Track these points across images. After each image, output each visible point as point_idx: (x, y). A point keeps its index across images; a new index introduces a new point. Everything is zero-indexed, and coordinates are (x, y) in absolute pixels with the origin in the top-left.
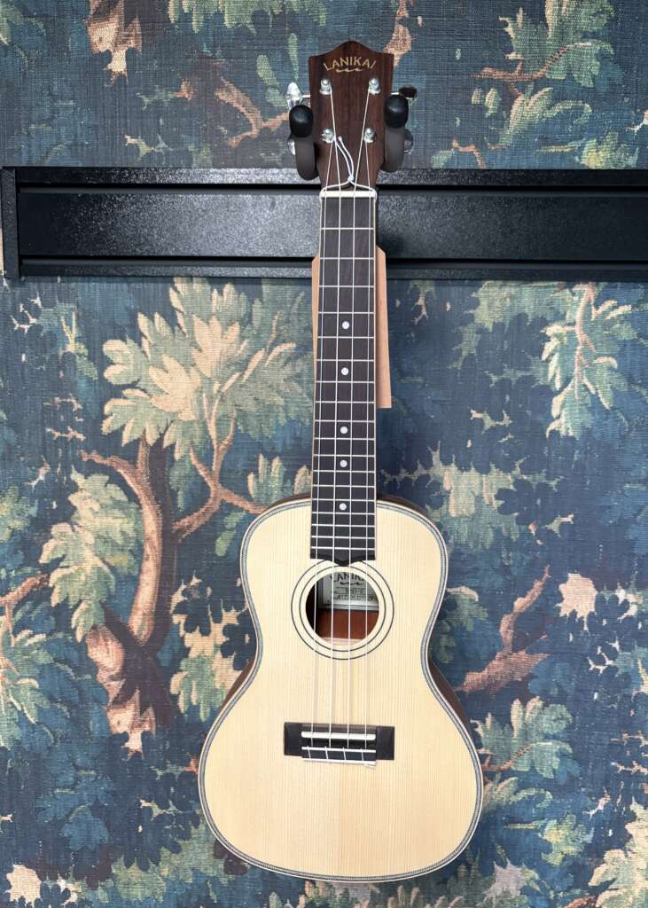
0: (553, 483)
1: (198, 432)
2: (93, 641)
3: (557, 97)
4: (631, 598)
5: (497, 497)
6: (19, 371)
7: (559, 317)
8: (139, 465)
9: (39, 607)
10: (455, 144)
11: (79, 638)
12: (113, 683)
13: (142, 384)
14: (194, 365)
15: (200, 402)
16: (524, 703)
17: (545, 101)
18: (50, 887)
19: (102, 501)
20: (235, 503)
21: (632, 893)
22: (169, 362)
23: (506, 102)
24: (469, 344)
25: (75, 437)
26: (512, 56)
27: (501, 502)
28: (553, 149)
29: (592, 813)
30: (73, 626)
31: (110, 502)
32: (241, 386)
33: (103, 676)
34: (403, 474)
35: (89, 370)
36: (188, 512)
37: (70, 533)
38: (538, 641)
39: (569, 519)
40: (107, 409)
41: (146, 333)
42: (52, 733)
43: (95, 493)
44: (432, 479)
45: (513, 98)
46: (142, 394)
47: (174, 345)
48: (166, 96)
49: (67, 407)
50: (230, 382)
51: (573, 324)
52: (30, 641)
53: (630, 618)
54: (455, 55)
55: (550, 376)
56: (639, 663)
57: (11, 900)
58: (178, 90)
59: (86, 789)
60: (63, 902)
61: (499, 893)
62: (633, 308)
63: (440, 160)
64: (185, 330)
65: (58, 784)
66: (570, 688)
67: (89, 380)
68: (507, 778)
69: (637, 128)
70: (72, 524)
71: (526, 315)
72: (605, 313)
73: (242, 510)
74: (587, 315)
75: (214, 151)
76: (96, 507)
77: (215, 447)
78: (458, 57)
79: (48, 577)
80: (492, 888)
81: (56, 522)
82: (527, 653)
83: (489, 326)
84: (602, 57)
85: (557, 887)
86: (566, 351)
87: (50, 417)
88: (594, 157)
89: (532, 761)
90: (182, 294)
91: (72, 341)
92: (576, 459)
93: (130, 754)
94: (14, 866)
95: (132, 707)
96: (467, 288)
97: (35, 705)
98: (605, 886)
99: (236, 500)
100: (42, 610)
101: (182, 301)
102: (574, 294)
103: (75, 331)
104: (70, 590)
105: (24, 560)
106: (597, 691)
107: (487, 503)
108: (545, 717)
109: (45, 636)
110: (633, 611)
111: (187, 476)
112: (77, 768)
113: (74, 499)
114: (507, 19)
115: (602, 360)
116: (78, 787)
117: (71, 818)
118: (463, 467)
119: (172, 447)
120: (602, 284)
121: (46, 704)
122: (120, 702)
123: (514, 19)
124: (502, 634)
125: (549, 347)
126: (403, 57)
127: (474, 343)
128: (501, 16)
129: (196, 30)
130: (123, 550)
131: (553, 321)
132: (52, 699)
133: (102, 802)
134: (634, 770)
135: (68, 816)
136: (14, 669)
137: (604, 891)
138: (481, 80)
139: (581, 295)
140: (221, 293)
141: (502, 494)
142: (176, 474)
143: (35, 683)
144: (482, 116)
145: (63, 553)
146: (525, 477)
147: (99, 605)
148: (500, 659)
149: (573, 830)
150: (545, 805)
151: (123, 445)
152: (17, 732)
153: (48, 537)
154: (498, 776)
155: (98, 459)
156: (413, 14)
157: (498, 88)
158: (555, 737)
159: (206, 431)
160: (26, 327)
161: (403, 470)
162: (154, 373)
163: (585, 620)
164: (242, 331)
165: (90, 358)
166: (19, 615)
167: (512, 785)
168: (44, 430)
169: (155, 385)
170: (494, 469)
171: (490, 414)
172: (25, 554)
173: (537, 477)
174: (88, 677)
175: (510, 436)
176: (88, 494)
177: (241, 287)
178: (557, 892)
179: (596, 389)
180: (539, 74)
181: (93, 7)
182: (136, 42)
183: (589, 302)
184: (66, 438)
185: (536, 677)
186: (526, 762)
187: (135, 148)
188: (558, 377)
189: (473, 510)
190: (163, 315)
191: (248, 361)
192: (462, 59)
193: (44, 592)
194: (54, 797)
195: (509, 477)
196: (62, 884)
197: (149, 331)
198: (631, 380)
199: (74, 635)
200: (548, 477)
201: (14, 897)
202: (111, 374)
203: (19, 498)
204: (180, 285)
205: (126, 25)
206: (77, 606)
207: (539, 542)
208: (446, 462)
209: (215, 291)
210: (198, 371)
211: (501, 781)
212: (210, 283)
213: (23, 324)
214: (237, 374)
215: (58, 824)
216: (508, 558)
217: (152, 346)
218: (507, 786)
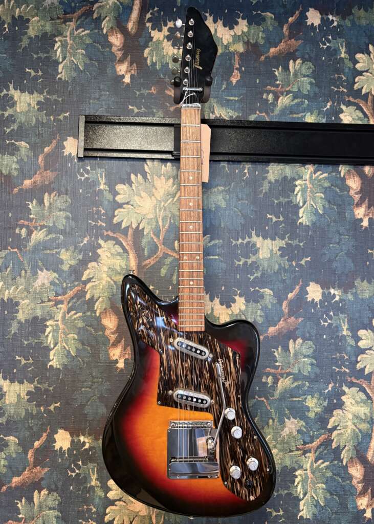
0: (301, 244)
1: (155, 223)
2: (104, 316)
3: (295, 97)
4: (336, 293)
5: (279, 250)
6: (78, 197)
7: (301, 178)
8: (129, 237)
9: (81, 300)
10: (258, 112)
11: (98, 314)
12: (112, 335)
13: (131, 203)
14: (153, 195)
15: (155, 210)
16: (295, 341)
17: (291, 98)
18: (76, 441)
19: (112, 252)
20: (169, 253)
21: (347, 431)
22: (143, 194)
23: (276, 98)
24: (265, 187)
25: (101, 225)
26: (278, 82)
27: (281, 252)
28: (295, 116)
29: (326, 391)
30: (95, 309)
31: (116, 253)
32: (173, 204)
33: (107, 332)
34: (240, 241)
35: (109, 197)
36: (149, 257)
37: (97, 266)
38: (299, 312)
39: (309, 259)
40: (116, 213)
41: (134, 182)
42: (83, 360)
43: (109, 249)
44: (252, 243)
45: (279, 97)
46: (131, 207)
47: (146, 187)
48: (146, 92)
49: (98, 212)
50: (168, 202)
51: (306, 180)
52: (75, 316)
53: (336, 301)
54: (256, 82)
55: (298, 201)
56: (341, 321)
57: (56, 449)
58: (151, 90)
59: (97, 388)
60: (82, 448)
61: (288, 433)
62: (329, 174)
63: (252, 118)
64: (150, 181)
65: (83, 386)
66: (313, 333)
67: (109, 201)
68: (289, 376)
69: (325, 109)
70: (98, 262)
71: (287, 177)
72: (318, 176)
73: (172, 256)
74: (311, 177)
75: (164, 112)
76: (109, 255)
77: (161, 229)
78: (258, 82)
79: (86, 286)
80: (284, 431)
81: (91, 261)
82: (295, 317)
83: (273, 181)
84: (311, 83)
85: (314, 429)
86: (304, 191)
87: (91, 216)
88: (310, 119)
89: (299, 368)
90: (150, 166)
91: (102, 184)
92: (310, 234)
93: (119, 370)
94: (59, 430)
95: (121, 347)
96: (265, 166)
97: (75, 347)
98: (335, 428)
99: (170, 252)
100: (81, 301)
101: (150, 169)
102: (305, 169)
103: (103, 180)
104: (95, 292)
105: (75, 279)
106: (324, 334)
107: (275, 252)
108: (304, 347)
109: (82, 314)
110: (337, 298)
111: (149, 242)
112: (93, 378)
113: (99, 251)
114: (275, 69)
115: (318, 194)
116: (93, 387)
117: (89, 403)
118: (265, 238)
119: (143, 229)
120: (316, 166)
121: (80, 346)
122: (115, 345)
123: (278, 69)
124: (284, 310)
125: (297, 189)
126: (237, 81)
127: (268, 188)
128: (274, 68)
129: (158, 68)
130: (120, 274)
131: (298, 179)
132: (83, 344)
133: (104, 395)
134: (343, 370)
135: (87, 402)
136: (66, 330)
137: (334, 431)
138: (267, 90)
139: (308, 170)
140: (166, 166)
141: (281, 249)
142: (144, 241)
143: (76, 336)
144: (268, 103)
145: (93, 275)
146: (290, 242)
147: (108, 299)
148: (283, 321)
149: (319, 400)
150: (305, 388)
151: (122, 228)
152: (65, 360)
153: (86, 268)
154: (285, 376)
155: (111, 234)
156: (241, 66)
157: (273, 94)
158: (308, 356)
159: (157, 222)
160: (83, 178)
161: (240, 239)
162: (136, 198)
163: (318, 302)
164: (174, 181)
165: (109, 192)
166: (70, 304)
167: (291, 380)
168: (88, 221)
169: (137, 203)
170: (277, 238)
171: (275, 216)
172: (75, 276)
173: (295, 241)
174: (101, 333)
175: (283, 225)
176: (106, 249)
177: (174, 164)
178: (314, 432)
179: (317, 206)
180: (287, 89)
181: (118, 58)
182: (135, 71)
183: (312, 172)
184: (97, 225)
185: (299, 329)
186: (297, 368)
187: (133, 110)
188: (301, 201)
189: (269, 255)
190: (141, 175)
191: (176, 194)
192: (259, 83)
193: (83, 293)
194: (81, 393)
195: (284, 242)
196: (82, 439)
197: (136, 180)
198: (329, 202)
199: (96, 313)
200: (299, 242)
201: (57, 447)
202: (119, 198)
203: (74, 251)
204: (149, 162)
205: (131, 66)
206: (98, 299)
207: (297, 269)
208: (258, 236)
209: (163, 165)
210: (155, 198)
211: (287, 377)
212: (162, 162)
213: (82, 176)
214: (171, 199)
215: (82, 406)
216: (285, 276)
217: (137, 187)
218: (289, 380)
